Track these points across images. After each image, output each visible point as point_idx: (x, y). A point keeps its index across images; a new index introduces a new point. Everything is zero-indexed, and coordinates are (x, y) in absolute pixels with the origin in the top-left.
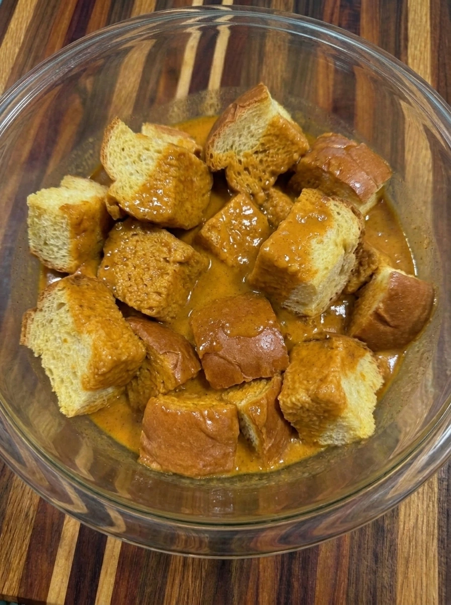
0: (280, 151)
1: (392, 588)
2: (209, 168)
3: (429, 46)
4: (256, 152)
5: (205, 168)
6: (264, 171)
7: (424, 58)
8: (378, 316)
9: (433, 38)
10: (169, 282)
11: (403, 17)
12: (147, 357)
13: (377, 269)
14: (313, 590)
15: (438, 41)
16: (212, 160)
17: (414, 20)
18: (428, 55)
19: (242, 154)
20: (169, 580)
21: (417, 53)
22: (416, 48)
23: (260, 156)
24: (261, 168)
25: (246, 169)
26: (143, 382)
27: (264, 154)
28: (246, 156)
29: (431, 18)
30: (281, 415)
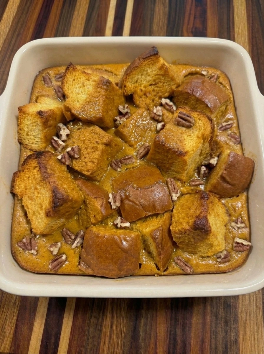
0: (165, 84)
1: (236, 341)
2: (124, 93)
3: (246, 28)
4: (151, 85)
5: (121, 93)
6: (155, 96)
7: (244, 34)
8: (223, 178)
9: (248, 23)
10: (99, 155)
11: (231, 12)
12: (84, 201)
13: (222, 152)
14: (190, 343)
15: (251, 25)
16: (125, 88)
17: (238, 13)
18: (246, 33)
19: (143, 86)
20: (103, 340)
21: (240, 31)
22: (239, 28)
23: (153, 87)
24: (154, 93)
25: (145, 94)
26: (82, 217)
27: (155, 86)
28: (145, 87)
29: (247, 12)
30: (171, 237)
